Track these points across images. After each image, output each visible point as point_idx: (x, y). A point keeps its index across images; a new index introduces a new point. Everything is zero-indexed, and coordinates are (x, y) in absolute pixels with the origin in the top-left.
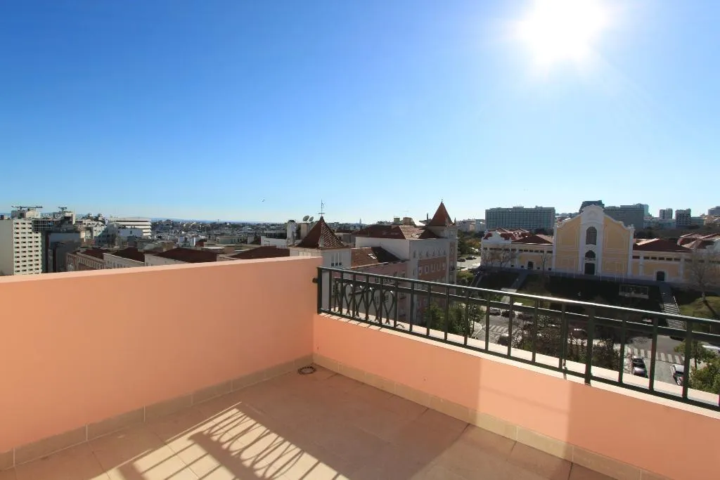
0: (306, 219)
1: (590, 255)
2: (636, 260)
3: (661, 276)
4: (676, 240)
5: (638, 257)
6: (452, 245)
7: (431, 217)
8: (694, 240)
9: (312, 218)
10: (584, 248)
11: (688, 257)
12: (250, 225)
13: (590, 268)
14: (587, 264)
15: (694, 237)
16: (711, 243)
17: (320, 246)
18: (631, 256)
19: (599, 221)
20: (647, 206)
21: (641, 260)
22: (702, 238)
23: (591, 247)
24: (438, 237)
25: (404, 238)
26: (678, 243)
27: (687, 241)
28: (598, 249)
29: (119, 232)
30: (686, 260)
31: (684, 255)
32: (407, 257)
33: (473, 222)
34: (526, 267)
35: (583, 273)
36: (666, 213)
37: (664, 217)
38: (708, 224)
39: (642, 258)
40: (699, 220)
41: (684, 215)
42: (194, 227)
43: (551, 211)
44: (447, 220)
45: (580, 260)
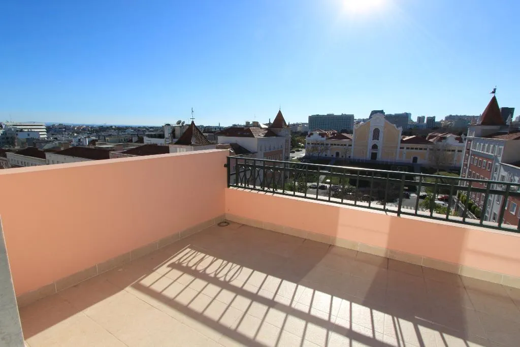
0: (179, 122)
1: (375, 147)
2: (402, 150)
3: (415, 159)
4: (426, 137)
5: (403, 148)
6: (286, 141)
7: (272, 122)
8: (435, 136)
9: (184, 122)
10: (371, 142)
11: (431, 147)
12: (132, 128)
13: (374, 156)
14: (372, 153)
15: (436, 134)
16: (445, 138)
17: (193, 143)
18: (399, 147)
19: (381, 124)
20: (410, 114)
21: (405, 150)
22: (440, 135)
23: (375, 142)
24: (277, 136)
25: (253, 136)
26: (427, 139)
27: (431, 137)
28: (380, 143)
29: (17, 134)
30: (430, 149)
31: (430, 146)
32: (256, 151)
33: (300, 124)
34: (335, 156)
35: (370, 159)
36: (421, 119)
37: (419, 122)
38: (444, 126)
39: (405, 148)
40: (439, 123)
41: (431, 120)
42: (84, 129)
43: (351, 117)
44: (283, 124)
45: (368, 150)
